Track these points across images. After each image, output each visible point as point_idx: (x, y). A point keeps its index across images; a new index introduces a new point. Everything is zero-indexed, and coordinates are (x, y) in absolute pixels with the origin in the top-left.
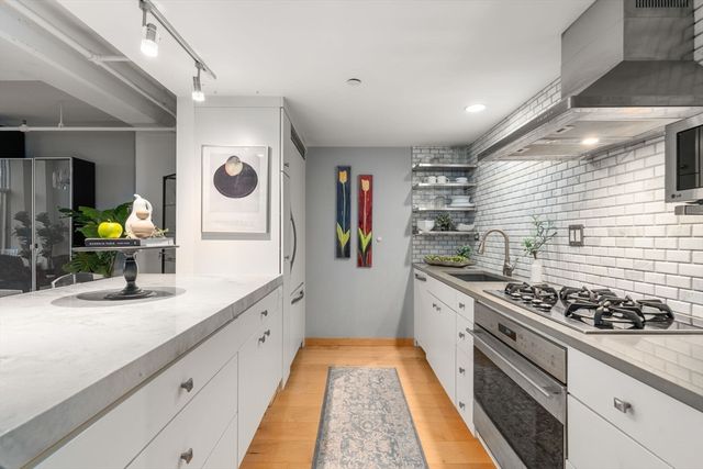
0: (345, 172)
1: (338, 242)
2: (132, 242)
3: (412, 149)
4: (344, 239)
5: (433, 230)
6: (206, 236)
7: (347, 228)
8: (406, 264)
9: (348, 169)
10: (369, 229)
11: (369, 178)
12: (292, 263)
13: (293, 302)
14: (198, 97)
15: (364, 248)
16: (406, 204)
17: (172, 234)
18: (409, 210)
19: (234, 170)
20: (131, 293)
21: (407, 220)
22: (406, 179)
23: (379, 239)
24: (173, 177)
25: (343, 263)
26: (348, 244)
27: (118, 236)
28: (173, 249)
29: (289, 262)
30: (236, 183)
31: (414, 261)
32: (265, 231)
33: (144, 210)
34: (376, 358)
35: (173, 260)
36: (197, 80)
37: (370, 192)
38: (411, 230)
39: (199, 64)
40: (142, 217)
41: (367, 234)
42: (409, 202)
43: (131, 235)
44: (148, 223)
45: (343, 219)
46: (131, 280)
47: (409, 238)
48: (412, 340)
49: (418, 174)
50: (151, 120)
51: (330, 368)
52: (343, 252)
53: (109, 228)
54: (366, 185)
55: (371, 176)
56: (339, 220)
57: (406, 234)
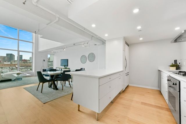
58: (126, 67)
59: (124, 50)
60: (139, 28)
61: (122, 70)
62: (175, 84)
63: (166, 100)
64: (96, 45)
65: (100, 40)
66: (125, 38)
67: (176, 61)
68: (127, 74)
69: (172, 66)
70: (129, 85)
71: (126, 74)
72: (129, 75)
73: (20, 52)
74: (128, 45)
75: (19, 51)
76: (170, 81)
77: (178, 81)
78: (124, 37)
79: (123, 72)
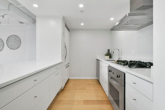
58: (65, 57)
59: (63, 35)
60: (81, 6)
61: (60, 61)
62: (118, 76)
63: (106, 92)
64: (23, 23)
65: (29, 16)
66: (64, 19)
67: (109, 50)
68: (68, 66)
69: (107, 55)
70: (70, 79)
71: (66, 67)
72: (69, 67)
74: (69, 30)
76: (111, 71)
77: (123, 74)
78: (63, 17)
79: (62, 64)
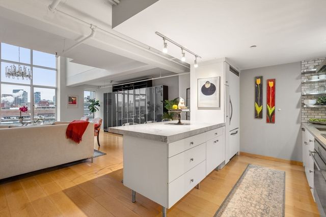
0: (259, 79)
1: (256, 111)
2: (180, 110)
3: (301, 62)
4: (259, 110)
5: (315, 105)
6: (199, 108)
7: (260, 104)
8: (298, 122)
9: (261, 78)
10: (273, 105)
11: (274, 81)
12: (230, 119)
13: (231, 134)
14: (196, 66)
15: (270, 114)
16: (297, 91)
17: (189, 108)
18: (299, 95)
19: (208, 86)
20: (179, 123)
21: (298, 100)
22: (297, 79)
23: (280, 110)
24: (189, 89)
25: (258, 120)
26: (261, 112)
27: (176, 108)
28: (189, 112)
29: (229, 118)
30: (209, 90)
31: (303, 121)
32: (218, 106)
33: (182, 102)
34: (275, 166)
35: (189, 116)
36: (195, 61)
37: (274, 88)
38: (301, 105)
39: (196, 56)
40: (182, 103)
41: (272, 107)
42: (299, 90)
43: (180, 108)
44: (183, 105)
45: (258, 100)
46: (179, 120)
47: (299, 110)
48: (302, 163)
49: (306, 75)
50: (183, 71)
51: (249, 164)
52: (259, 116)
53: (175, 106)
54: (271, 84)
55: (275, 79)
56: (256, 101)
57: (298, 107)
73: (34, 88)
75: (32, 86)
